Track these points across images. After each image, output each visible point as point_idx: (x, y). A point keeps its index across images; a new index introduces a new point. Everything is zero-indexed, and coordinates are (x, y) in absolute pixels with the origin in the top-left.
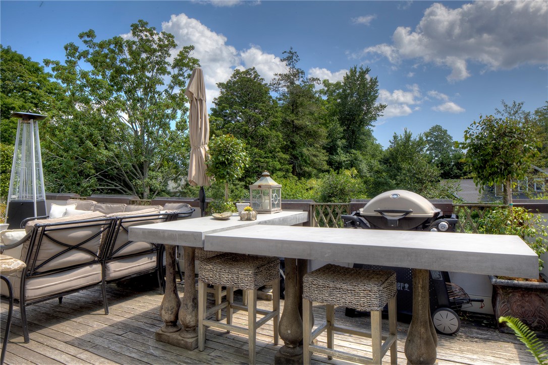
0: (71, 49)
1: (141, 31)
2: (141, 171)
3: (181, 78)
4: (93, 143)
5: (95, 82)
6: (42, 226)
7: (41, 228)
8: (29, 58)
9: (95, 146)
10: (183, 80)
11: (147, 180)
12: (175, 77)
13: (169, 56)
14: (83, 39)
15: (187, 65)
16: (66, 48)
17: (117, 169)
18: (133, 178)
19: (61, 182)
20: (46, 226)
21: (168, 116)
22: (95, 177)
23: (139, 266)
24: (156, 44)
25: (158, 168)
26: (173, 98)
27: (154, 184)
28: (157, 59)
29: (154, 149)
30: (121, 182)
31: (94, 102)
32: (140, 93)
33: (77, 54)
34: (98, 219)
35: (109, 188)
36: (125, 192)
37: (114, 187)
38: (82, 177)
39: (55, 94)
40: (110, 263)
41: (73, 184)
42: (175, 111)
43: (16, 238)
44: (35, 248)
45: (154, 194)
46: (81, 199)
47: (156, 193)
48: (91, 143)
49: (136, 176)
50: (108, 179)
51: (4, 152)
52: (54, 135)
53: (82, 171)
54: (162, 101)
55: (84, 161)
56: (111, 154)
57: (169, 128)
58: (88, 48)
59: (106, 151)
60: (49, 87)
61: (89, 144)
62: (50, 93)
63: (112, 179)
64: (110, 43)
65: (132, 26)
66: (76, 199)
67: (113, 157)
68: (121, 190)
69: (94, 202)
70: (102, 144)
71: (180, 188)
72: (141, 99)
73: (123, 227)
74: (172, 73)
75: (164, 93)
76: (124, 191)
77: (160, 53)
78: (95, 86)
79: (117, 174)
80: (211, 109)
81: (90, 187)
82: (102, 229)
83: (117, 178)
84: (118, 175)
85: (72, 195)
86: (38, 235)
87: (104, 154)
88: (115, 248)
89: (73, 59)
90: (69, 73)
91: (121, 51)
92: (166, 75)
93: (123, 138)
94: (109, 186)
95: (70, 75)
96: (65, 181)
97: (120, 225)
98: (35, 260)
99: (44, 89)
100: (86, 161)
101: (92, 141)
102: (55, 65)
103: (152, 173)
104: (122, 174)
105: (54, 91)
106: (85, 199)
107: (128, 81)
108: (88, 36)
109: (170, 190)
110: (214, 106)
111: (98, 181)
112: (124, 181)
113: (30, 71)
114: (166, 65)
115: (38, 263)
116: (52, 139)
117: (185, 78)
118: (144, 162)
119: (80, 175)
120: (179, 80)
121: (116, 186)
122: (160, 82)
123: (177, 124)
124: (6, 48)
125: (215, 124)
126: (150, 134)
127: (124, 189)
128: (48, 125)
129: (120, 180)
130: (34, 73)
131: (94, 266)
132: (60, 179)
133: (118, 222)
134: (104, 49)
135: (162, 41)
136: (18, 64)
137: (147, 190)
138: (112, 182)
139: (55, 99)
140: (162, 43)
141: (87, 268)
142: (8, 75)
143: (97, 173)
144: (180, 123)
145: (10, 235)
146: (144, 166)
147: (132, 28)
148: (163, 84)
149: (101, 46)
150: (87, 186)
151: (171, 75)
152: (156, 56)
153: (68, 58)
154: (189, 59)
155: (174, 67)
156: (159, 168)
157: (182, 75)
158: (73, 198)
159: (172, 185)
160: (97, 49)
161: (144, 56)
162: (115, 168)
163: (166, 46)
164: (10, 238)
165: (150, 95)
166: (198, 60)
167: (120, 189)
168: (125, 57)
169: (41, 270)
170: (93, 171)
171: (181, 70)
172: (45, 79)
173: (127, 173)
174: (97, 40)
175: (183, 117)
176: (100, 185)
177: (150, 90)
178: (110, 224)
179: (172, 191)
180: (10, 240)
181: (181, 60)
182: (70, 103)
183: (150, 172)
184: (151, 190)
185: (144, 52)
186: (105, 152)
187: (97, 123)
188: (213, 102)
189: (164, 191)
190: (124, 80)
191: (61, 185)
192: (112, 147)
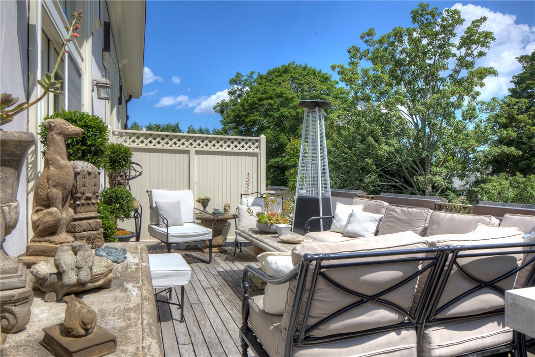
0: (354, 52)
1: (421, 15)
2: (422, 166)
3: (469, 59)
4: (374, 140)
5: (376, 77)
6: (316, 259)
7: (314, 262)
8: (320, 71)
9: (377, 141)
10: (472, 60)
11: (429, 176)
12: (461, 59)
13: (455, 36)
14: (364, 40)
15: (477, 42)
16: (349, 52)
17: (397, 165)
18: (414, 174)
19: (345, 177)
20: (322, 259)
21: (453, 104)
22: (376, 172)
23: (482, 338)
24: (438, 26)
25: (441, 164)
26: (460, 83)
27: (438, 181)
28: (439, 42)
29: (437, 142)
30: (401, 179)
31: (374, 99)
32: (421, 84)
33: (359, 55)
34: (414, 247)
35: (390, 184)
36: (406, 189)
37: (394, 184)
38: (364, 173)
39: (340, 98)
40: (431, 329)
41: (356, 179)
42: (461, 98)
43: (281, 268)
44: (306, 295)
45: (437, 191)
46: (368, 198)
47: (439, 191)
48: (372, 139)
49: (417, 171)
50: (388, 175)
51: (294, 145)
52: (340, 134)
53: (364, 167)
54: (446, 88)
55: (365, 158)
56: (392, 149)
57: (455, 118)
58: (369, 47)
59: (387, 146)
60: (336, 93)
61: (371, 139)
62: (336, 98)
63: (392, 175)
64: (389, 37)
65: (412, 13)
66: (363, 197)
67: (393, 153)
68: (401, 187)
69: (386, 204)
70: (383, 139)
71: (468, 186)
72: (422, 89)
73: (458, 266)
74: (458, 55)
75: (448, 79)
76: (404, 187)
77: (443, 35)
78: (376, 81)
79: (397, 170)
80: (509, 90)
81: (371, 183)
82: (420, 267)
83: (398, 174)
84: (399, 171)
85: (358, 192)
86: (310, 274)
87: (384, 149)
88: (442, 302)
89: (355, 60)
90: (352, 74)
91: (401, 41)
92: (451, 58)
93: (403, 132)
94: (389, 182)
95: (353, 76)
96: (349, 177)
97: (454, 261)
98: (307, 315)
99: (332, 95)
100: (367, 158)
101: (373, 137)
102: (340, 69)
103: (435, 169)
104: (402, 170)
105: (340, 96)
106: (373, 198)
107: (408, 73)
108: (368, 35)
109: (455, 188)
110: (513, 86)
111: (378, 177)
112: (404, 178)
113: (321, 81)
114: (451, 47)
115: (311, 322)
116: (338, 138)
117: (474, 58)
118: (426, 158)
119: (362, 171)
120: (467, 61)
121: (396, 182)
122: (444, 67)
123: (463, 113)
124: (304, 66)
125: (516, 107)
126: (432, 126)
127: (404, 185)
128: (335, 124)
129: (400, 176)
130: (324, 82)
131: (404, 333)
132: (345, 175)
133: (451, 255)
134: (384, 44)
135: (446, 20)
136: (312, 76)
137: (429, 188)
138: (392, 178)
139: (340, 103)
140: (445, 23)
141: (392, 335)
142: (305, 87)
143: (377, 169)
144: (467, 111)
145: (273, 262)
146: (426, 161)
147: (412, 15)
148: (447, 69)
149: (381, 42)
150: (369, 182)
151: (455, 58)
152: (439, 39)
153: (351, 60)
154: (479, 34)
155: (459, 48)
156: (443, 164)
157: (471, 55)
158: (359, 197)
159: (457, 183)
160: (377, 46)
161: (425, 42)
162: (395, 164)
163: (451, 25)
164: (274, 266)
165: (432, 84)
166: (491, 33)
167: (400, 185)
168: (405, 46)
169: (316, 333)
170: (374, 167)
171: (470, 48)
172: (332, 86)
173: (407, 169)
174: (376, 38)
175: (471, 104)
176: (381, 181)
177: (433, 78)
178: (436, 259)
179: (458, 188)
180: (273, 268)
181: (468, 38)
182: (352, 103)
183: (433, 167)
184: (433, 187)
185: (425, 37)
186: (386, 148)
187: (378, 119)
188: (511, 82)
189: (449, 189)
190: (403, 73)
191: (346, 181)
192: (392, 143)
